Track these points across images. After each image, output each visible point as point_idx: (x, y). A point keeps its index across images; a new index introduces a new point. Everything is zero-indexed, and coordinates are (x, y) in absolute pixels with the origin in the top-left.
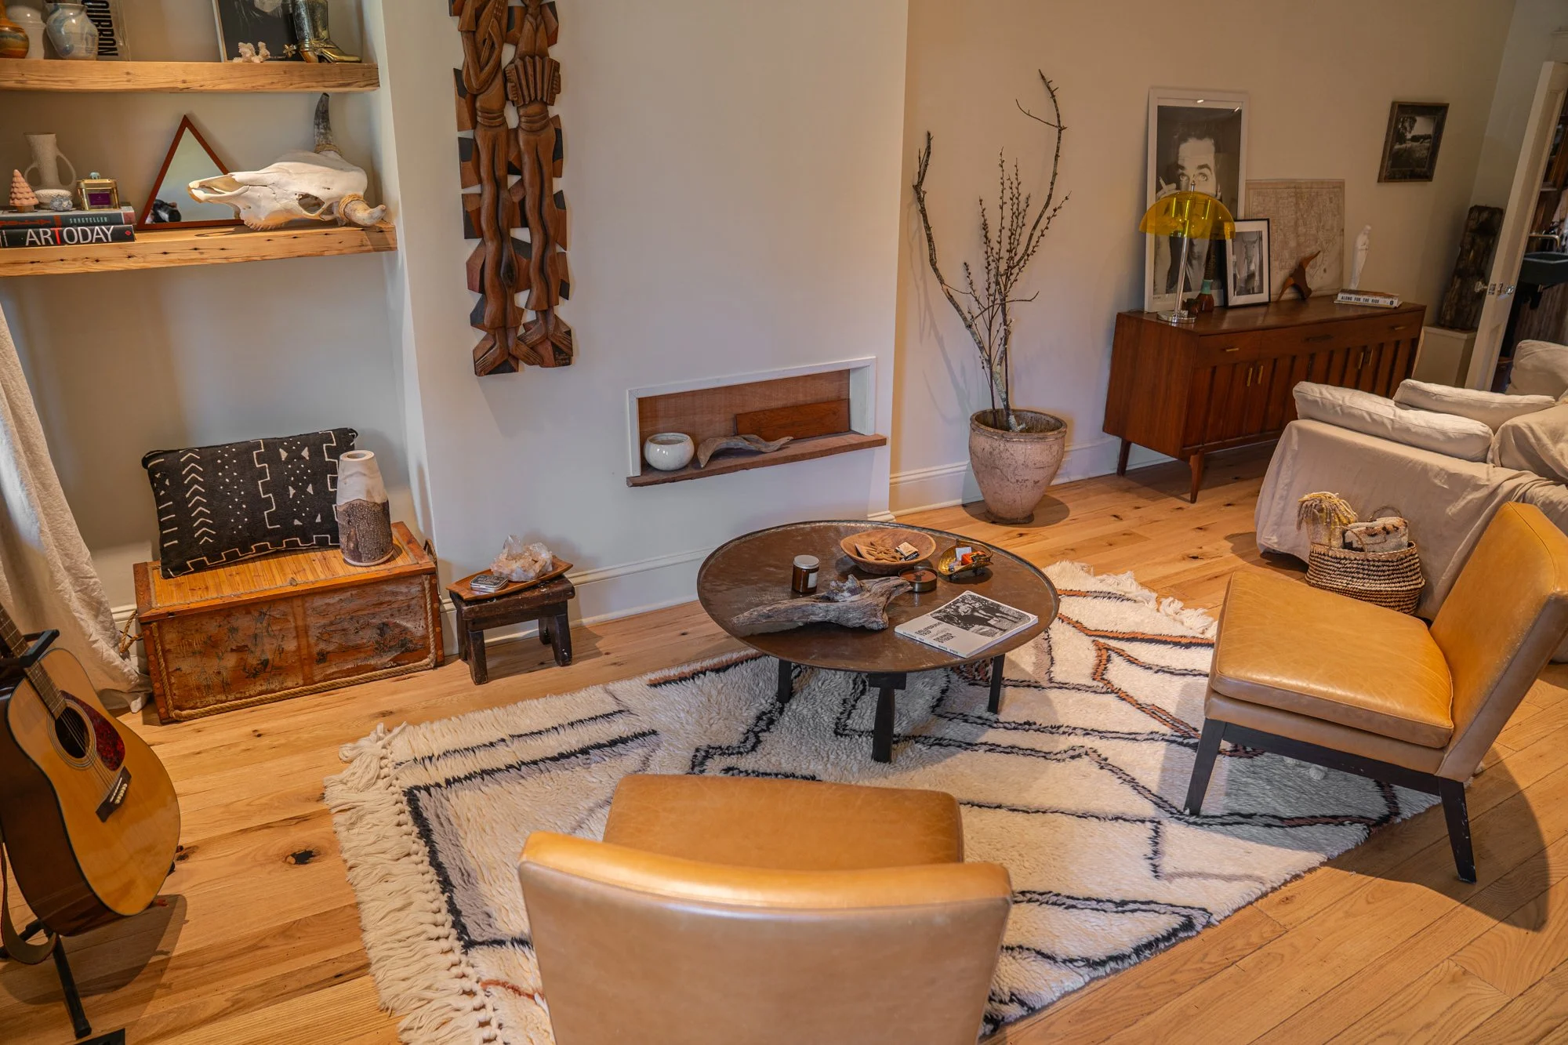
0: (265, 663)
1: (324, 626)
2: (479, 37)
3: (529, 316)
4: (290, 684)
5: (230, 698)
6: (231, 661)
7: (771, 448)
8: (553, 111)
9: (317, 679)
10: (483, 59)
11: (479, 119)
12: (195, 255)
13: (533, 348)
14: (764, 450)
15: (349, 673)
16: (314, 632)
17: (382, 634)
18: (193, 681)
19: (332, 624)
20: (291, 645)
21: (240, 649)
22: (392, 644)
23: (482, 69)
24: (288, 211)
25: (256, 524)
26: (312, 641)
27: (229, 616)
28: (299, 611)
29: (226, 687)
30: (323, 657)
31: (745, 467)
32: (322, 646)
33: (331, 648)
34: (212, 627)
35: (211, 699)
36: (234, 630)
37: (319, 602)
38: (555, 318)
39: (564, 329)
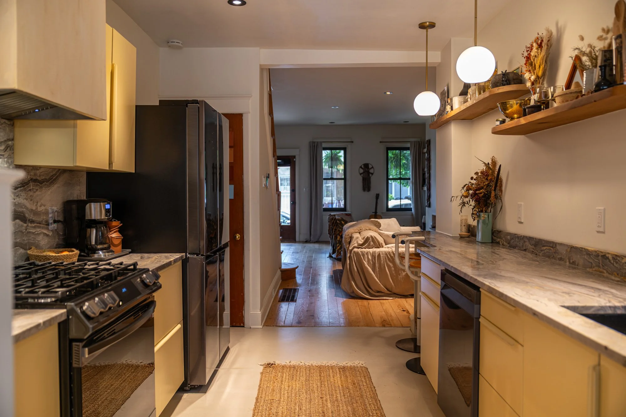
38: (429, 200)
39: (429, 202)
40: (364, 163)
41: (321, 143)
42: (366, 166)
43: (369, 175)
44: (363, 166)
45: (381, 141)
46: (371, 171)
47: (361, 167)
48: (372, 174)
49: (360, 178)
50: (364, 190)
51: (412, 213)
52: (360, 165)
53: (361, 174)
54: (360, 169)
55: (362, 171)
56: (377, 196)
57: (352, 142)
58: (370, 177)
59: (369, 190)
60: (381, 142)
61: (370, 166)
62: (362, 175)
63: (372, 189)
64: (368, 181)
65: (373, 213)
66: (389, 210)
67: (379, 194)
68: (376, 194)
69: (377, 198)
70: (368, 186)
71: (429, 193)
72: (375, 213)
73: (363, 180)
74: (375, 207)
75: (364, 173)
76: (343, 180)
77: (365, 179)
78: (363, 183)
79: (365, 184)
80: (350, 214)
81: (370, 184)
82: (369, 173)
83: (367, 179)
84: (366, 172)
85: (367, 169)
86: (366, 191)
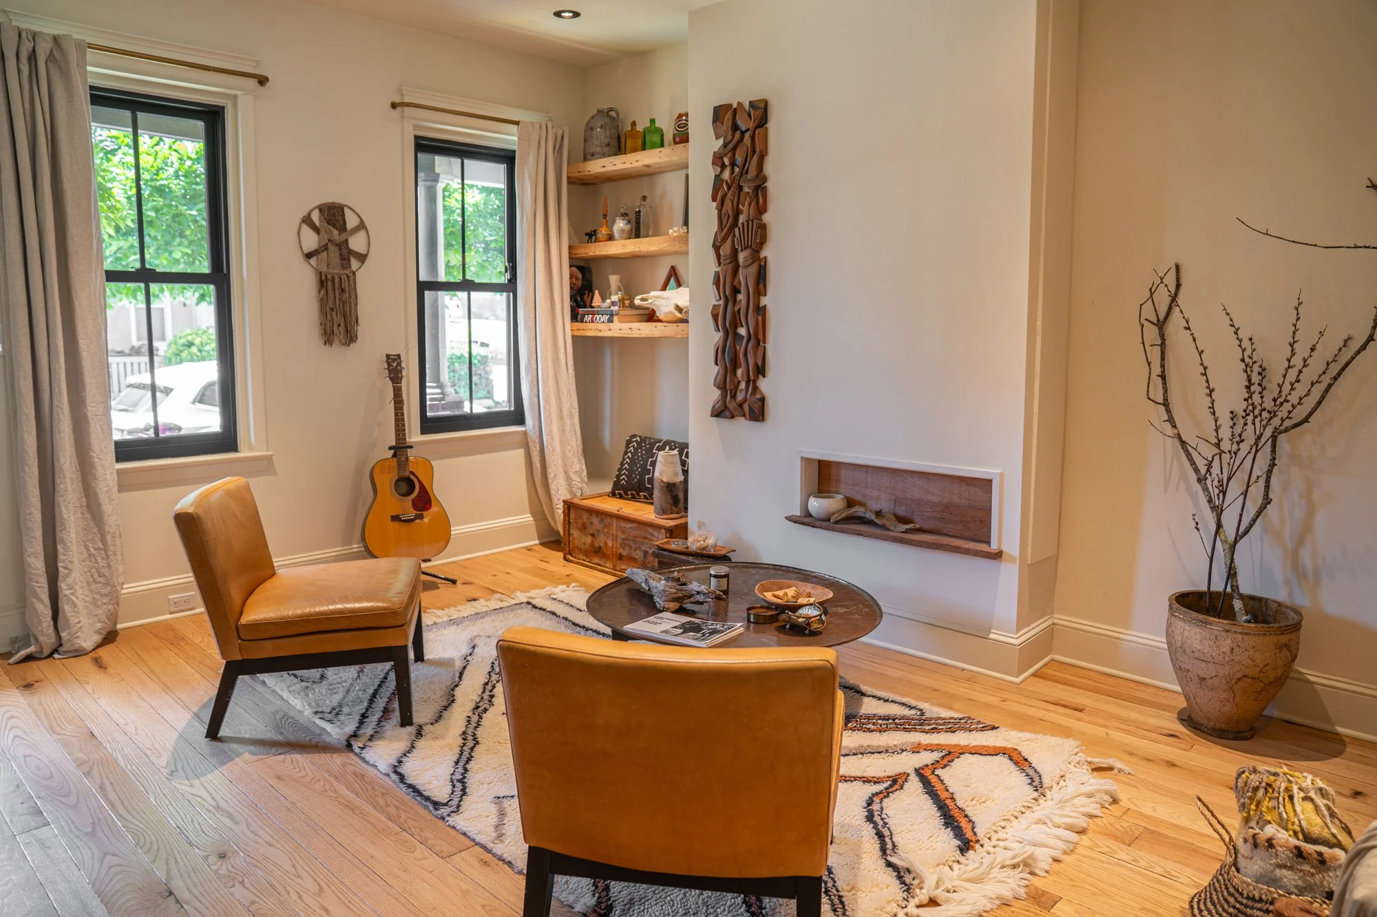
0: (600, 547)
1: (624, 539)
2: (723, 212)
3: (743, 385)
4: (608, 566)
5: (588, 560)
6: (589, 539)
7: (899, 529)
8: (764, 253)
9: (618, 568)
10: (724, 225)
11: (721, 261)
12: (629, 331)
13: (741, 405)
14: (891, 528)
16: (619, 541)
17: (645, 557)
18: (577, 543)
19: (626, 539)
20: (610, 544)
21: (593, 535)
22: (649, 565)
23: (722, 231)
24: (671, 313)
25: (641, 481)
26: (618, 545)
27: (591, 515)
28: (615, 525)
29: (586, 553)
30: (621, 557)
31: (877, 537)
32: (621, 550)
33: (624, 553)
34: (585, 516)
35: (581, 556)
36: (592, 523)
37: (623, 524)
38: (756, 388)
39: (758, 396)
40: (318, 203)
41: (83, 47)
42: (333, 215)
43: (345, 263)
44: (316, 217)
45: (398, 100)
46: (357, 243)
47: (307, 220)
48: (362, 258)
49: (304, 280)
50: (328, 337)
51: (525, 433)
52: (305, 213)
53: (309, 256)
54: (306, 230)
55: (311, 240)
56: (394, 368)
57: (263, 81)
58: (354, 273)
59: (350, 337)
60: (394, 106)
61: (351, 221)
62: (313, 261)
63: (363, 330)
64: (343, 290)
65: (390, 448)
66: (430, 425)
67: (399, 356)
68: (388, 356)
69: (397, 377)
70: (345, 316)
71: (755, 353)
72: (400, 448)
73: (322, 283)
74: (396, 420)
75: (325, 254)
76: (212, 287)
77: (329, 283)
78: (323, 303)
79: (332, 309)
80: (269, 459)
81: (356, 304)
82: (347, 255)
83: (337, 280)
84: (331, 247)
85: (336, 232)
86: (336, 341)
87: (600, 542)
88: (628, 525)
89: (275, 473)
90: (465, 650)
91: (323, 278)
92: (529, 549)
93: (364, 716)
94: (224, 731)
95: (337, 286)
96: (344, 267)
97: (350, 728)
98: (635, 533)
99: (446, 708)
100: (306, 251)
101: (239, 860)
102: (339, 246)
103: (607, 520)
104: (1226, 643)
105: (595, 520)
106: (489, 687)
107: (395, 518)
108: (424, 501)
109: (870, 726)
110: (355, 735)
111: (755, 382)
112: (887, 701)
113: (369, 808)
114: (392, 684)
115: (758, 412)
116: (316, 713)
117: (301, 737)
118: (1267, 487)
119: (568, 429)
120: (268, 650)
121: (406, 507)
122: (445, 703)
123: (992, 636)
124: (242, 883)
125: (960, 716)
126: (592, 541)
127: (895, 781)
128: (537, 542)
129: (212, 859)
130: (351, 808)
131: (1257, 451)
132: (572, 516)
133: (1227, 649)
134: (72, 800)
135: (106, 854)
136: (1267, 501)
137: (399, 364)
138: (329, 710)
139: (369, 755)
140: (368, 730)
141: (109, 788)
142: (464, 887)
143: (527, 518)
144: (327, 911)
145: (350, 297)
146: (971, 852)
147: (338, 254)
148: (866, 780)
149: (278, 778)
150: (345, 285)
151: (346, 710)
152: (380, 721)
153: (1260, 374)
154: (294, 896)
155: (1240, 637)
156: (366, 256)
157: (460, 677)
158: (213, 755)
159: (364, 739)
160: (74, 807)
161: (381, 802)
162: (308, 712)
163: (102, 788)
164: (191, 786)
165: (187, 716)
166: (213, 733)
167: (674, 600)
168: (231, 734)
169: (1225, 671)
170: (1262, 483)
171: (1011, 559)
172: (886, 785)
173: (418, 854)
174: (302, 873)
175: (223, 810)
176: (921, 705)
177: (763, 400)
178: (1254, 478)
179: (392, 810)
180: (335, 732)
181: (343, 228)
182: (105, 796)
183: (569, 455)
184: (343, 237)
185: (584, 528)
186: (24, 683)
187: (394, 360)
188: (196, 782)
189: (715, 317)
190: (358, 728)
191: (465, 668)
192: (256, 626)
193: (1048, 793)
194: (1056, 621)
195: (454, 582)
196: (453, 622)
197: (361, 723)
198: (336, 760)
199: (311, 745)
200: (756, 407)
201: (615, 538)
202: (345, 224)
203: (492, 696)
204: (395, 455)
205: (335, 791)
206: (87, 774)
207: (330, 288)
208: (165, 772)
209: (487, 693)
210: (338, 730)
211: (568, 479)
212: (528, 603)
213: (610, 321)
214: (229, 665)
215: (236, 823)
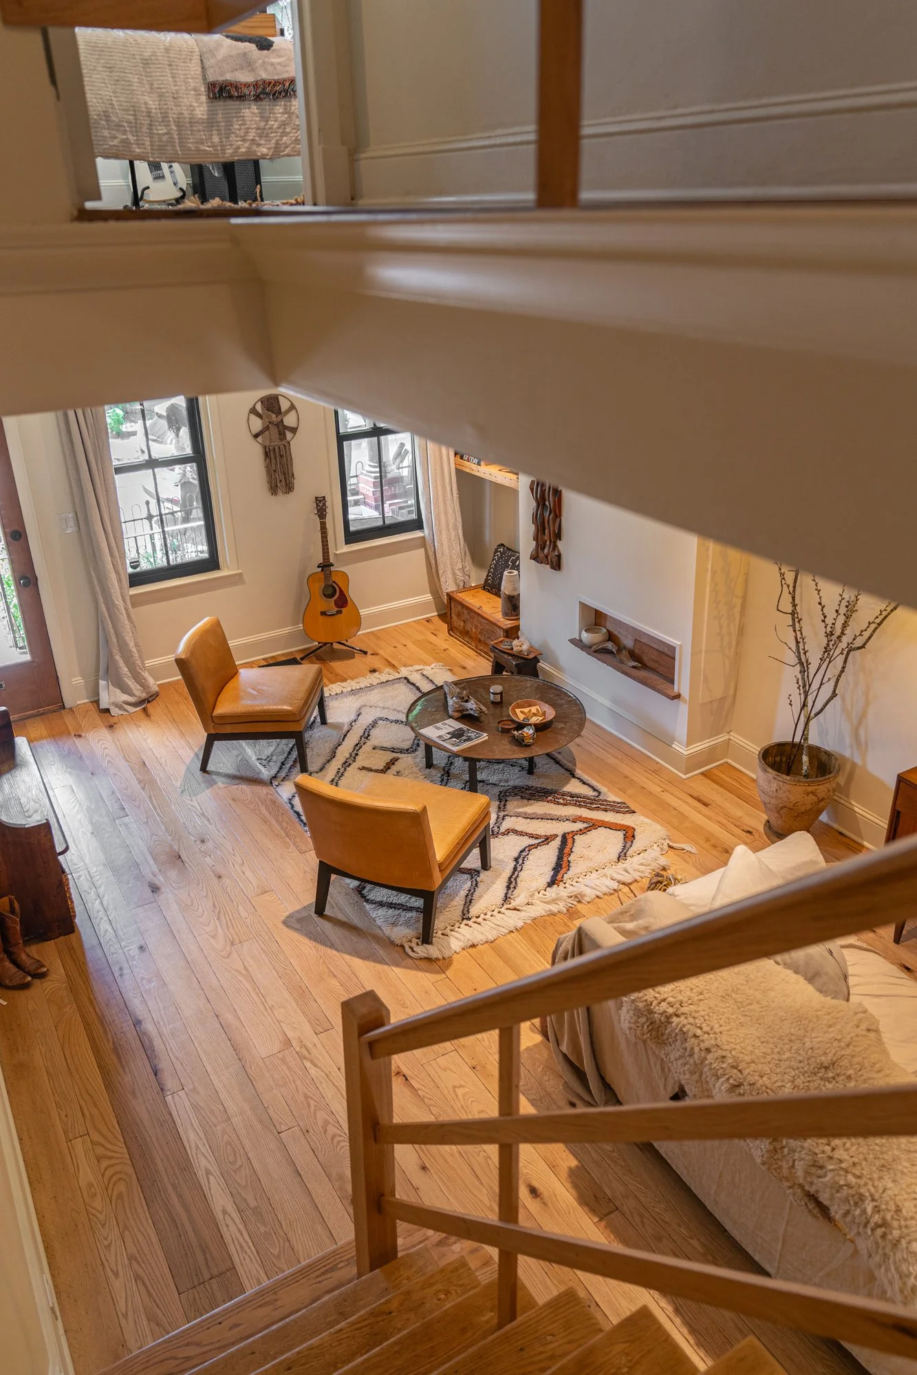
0: (468, 631)
1: (481, 630)
3: (548, 543)
6: (462, 624)
7: (629, 664)
12: (490, 476)
13: (547, 557)
14: (625, 662)
15: (486, 653)
18: (455, 624)
20: (474, 630)
21: (464, 621)
26: (478, 633)
27: (462, 607)
29: (461, 633)
30: (480, 641)
31: (614, 667)
34: (458, 607)
36: (463, 613)
37: (481, 619)
38: (555, 546)
39: (556, 553)
40: (260, 398)
42: (271, 403)
43: (282, 435)
44: (259, 408)
46: (289, 420)
47: (253, 411)
48: (294, 430)
49: (255, 451)
50: (274, 490)
51: (424, 538)
52: (251, 406)
53: (256, 436)
54: (252, 417)
55: (257, 424)
56: (321, 506)
58: (289, 443)
59: (289, 488)
61: (284, 405)
62: (259, 439)
63: (298, 483)
64: (282, 456)
65: (318, 567)
66: (352, 537)
67: (324, 497)
68: (316, 498)
69: (323, 514)
70: (284, 474)
71: (554, 522)
72: (326, 566)
73: (267, 454)
74: (323, 546)
75: (267, 432)
76: (194, 464)
77: (272, 453)
78: (268, 468)
79: (275, 471)
80: (240, 575)
81: (292, 465)
82: (282, 429)
83: (277, 449)
84: (272, 428)
85: (274, 416)
86: (280, 492)
87: (468, 627)
88: (484, 621)
89: (244, 583)
90: (353, 717)
91: (267, 450)
92: (428, 620)
93: (283, 764)
94: (210, 767)
95: (277, 454)
96: (281, 440)
97: (273, 772)
98: (487, 627)
99: (329, 761)
100: (254, 433)
101: (210, 845)
102: (277, 425)
103: (472, 614)
104: (774, 786)
105: (465, 612)
106: (357, 748)
107: (323, 613)
108: (343, 601)
109: (561, 801)
110: (275, 777)
111: (555, 543)
112: (584, 783)
113: (274, 822)
114: (295, 754)
115: (557, 565)
116: (258, 759)
117: (249, 774)
118: (836, 686)
119: (453, 538)
120: (228, 729)
121: (330, 605)
122: (329, 758)
123: (674, 746)
124: (210, 856)
125: (619, 801)
126: (464, 626)
127: (547, 839)
128: (436, 614)
129: (198, 842)
130: (265, 821)
131: (830, 662)
132: (452, 604)
133: (774, 790)
134: (137, 804)
135: (153, 834)
136: (834, 695)
137: (324, 504)
138: (264, 758)
139: (279, 789)
140: (283, 774)
141: (153, 798)
142: (306, 868)
143: (428, 597)
144: (243, 873)
145: (287, 460)
146: (555, 886)
147: (277, 431)
148: (531, 836)
149: (233, 800)
150: (283, 453)
151: (274, 758)
152: (290, 768)
153: (847, 607)
154: (231, 865)
155: (781, 784)
156: (297, 428)
157: (343, 740)
158: (205, 782)
159: (279, 779)
160: (139, 807)
161: (280, 819)
162: (254, 758)
163: (150, 797)
164: (191, 800)
165: (192, 755)
166: (204, 768)
167: (458, 711)
168: (213, 769)
169: (773, 801)
170: (832, 683)
171: (685, 701)
172: (540, 841)
173: (290, 850)
174: (237, 854)
175: (205, 816)
176: (603, 789)
177: (559, 556)
178: (826, 679)
179: (284, 824)
180: (266, 773)
181: (278, 412)
182: (152, 802)
183: (454, 557)
184: (279, 419)
185: (459, 615)
186: (108, 724)
187: (320, 501)
188: (194, 798)
189: (532, 490)
190: (278, 772)
191: (348, 731)
192: (222, 717)
193: (629, 858)
194: (731, 737)
195: (365, 653)
196: (353, 692)
197: (281, 768)
198: (263, 791)
199: (254, 781)
200: (555, 560)
201: (476, 627)
202: (280, 409)
203: (357, 754)
204: (322, 570)
205: (260, 811)
206: (143, 788)
207: (272, 456)
208: (179, 790)
209: (355, 752)
210: (267, 772)
211: (454, 574)
212: (406, 678)
213: (479, 464)
214: (209, 736)
215: (210, 824)
